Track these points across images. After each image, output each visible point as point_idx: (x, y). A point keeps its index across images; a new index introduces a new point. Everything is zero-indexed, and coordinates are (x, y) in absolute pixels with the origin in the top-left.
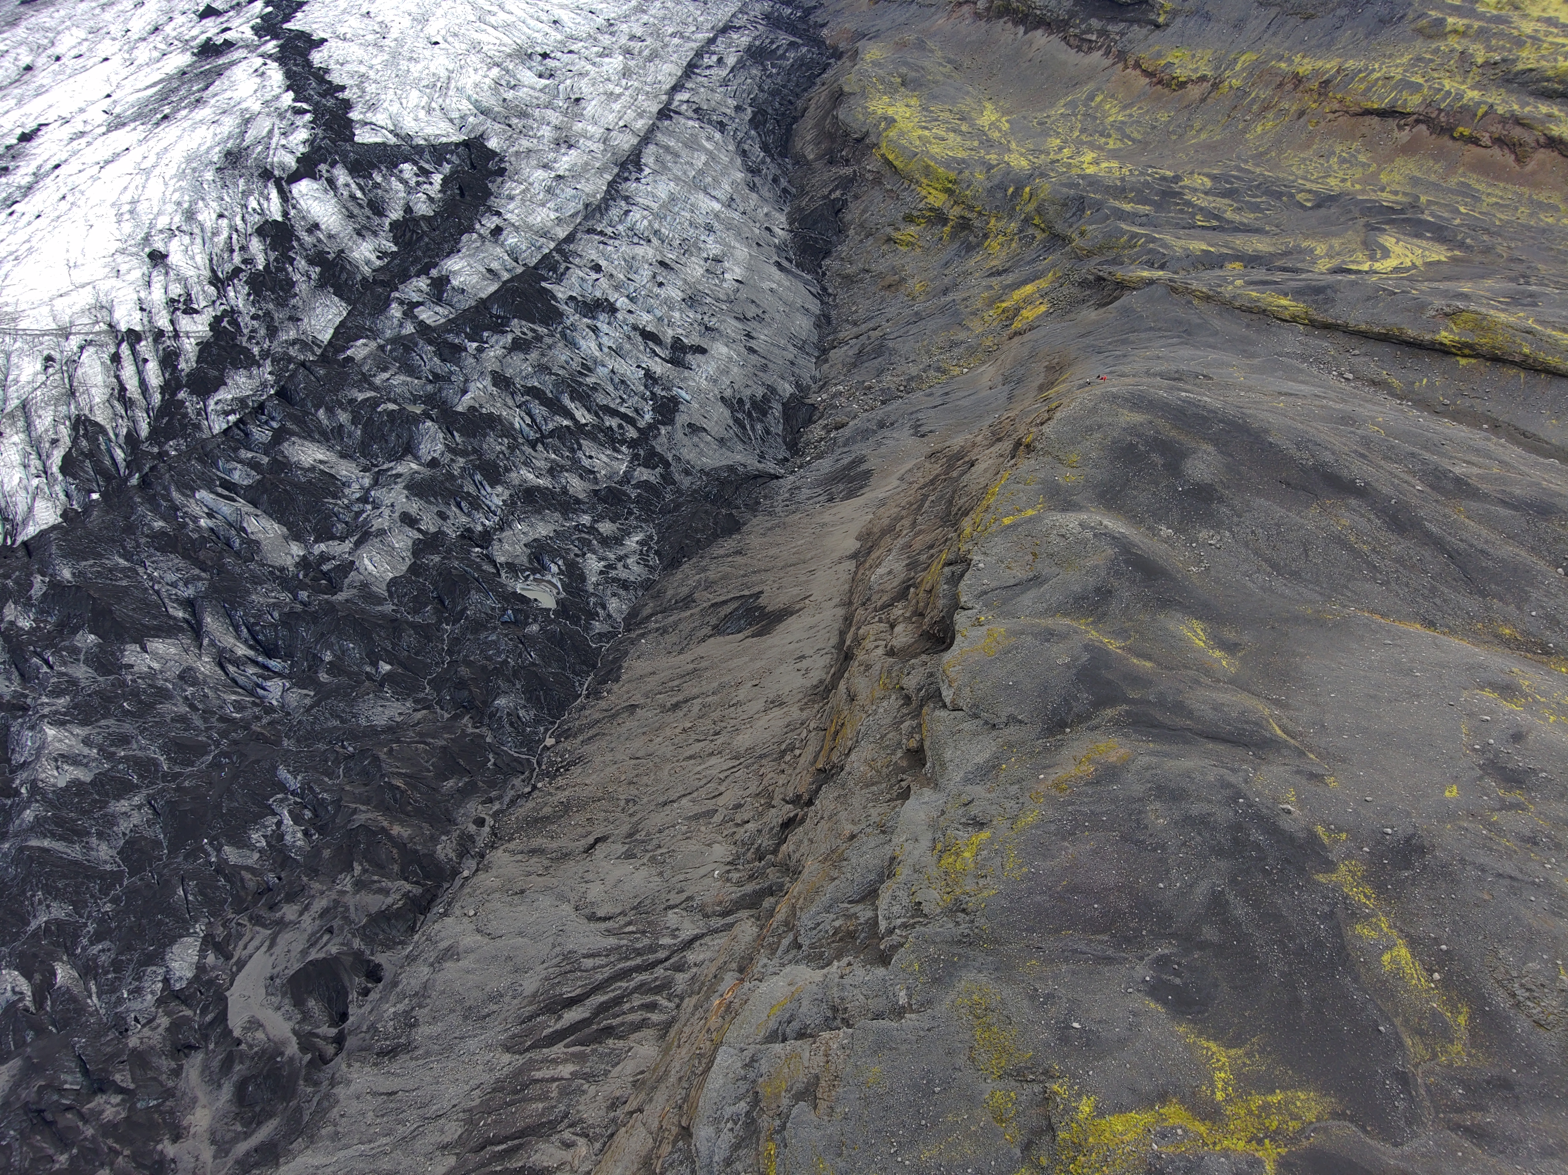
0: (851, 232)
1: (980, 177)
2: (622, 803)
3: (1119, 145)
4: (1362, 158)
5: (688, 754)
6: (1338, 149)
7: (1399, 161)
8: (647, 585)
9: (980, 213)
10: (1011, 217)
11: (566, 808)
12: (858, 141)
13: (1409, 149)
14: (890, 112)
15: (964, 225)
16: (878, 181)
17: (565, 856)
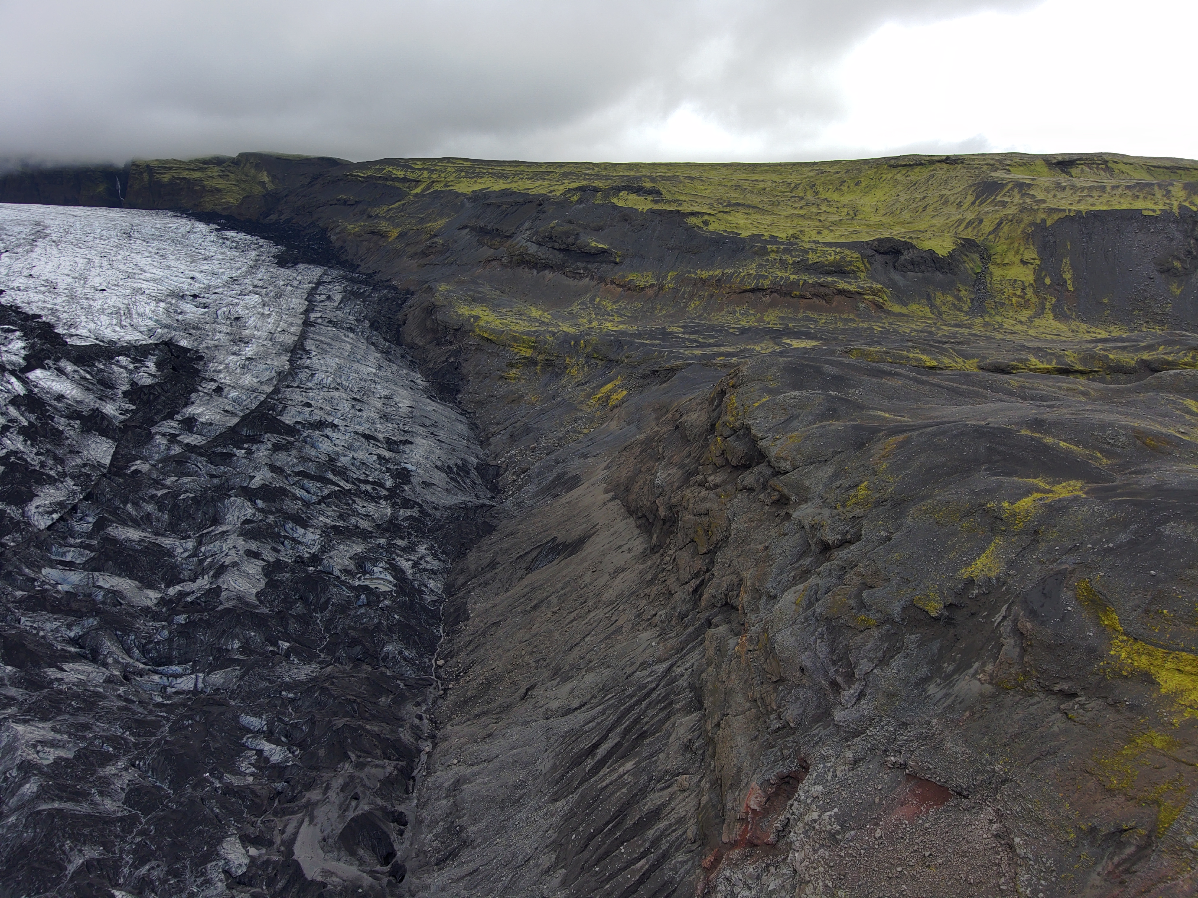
0: (471, 378)
1: (550, 338)
2: (533, 665)
3: (620, 319)
4: (751, 312)
5: (568, 621)
6: (738, 309)
7: (770, 311)
8: (447, 571)
9: (558, 356)
10: (578, 356)
11: (488, 684)
12: (456, 330)
13: (773, 305)
14: (474, 313)
15: (549, 364)
16: (479, 349)
17: (507, 708)
